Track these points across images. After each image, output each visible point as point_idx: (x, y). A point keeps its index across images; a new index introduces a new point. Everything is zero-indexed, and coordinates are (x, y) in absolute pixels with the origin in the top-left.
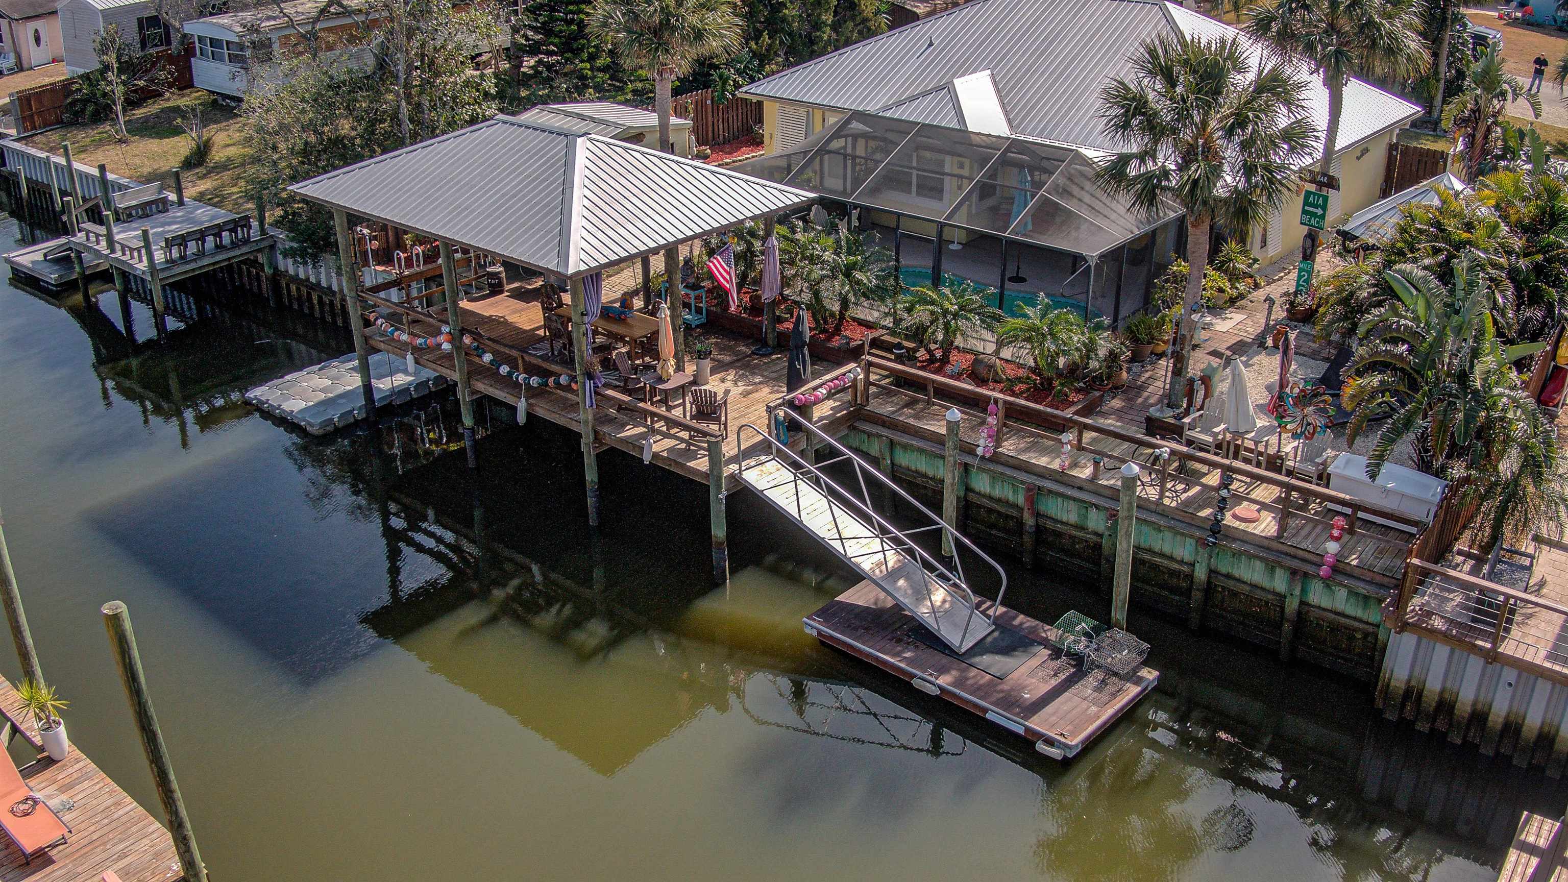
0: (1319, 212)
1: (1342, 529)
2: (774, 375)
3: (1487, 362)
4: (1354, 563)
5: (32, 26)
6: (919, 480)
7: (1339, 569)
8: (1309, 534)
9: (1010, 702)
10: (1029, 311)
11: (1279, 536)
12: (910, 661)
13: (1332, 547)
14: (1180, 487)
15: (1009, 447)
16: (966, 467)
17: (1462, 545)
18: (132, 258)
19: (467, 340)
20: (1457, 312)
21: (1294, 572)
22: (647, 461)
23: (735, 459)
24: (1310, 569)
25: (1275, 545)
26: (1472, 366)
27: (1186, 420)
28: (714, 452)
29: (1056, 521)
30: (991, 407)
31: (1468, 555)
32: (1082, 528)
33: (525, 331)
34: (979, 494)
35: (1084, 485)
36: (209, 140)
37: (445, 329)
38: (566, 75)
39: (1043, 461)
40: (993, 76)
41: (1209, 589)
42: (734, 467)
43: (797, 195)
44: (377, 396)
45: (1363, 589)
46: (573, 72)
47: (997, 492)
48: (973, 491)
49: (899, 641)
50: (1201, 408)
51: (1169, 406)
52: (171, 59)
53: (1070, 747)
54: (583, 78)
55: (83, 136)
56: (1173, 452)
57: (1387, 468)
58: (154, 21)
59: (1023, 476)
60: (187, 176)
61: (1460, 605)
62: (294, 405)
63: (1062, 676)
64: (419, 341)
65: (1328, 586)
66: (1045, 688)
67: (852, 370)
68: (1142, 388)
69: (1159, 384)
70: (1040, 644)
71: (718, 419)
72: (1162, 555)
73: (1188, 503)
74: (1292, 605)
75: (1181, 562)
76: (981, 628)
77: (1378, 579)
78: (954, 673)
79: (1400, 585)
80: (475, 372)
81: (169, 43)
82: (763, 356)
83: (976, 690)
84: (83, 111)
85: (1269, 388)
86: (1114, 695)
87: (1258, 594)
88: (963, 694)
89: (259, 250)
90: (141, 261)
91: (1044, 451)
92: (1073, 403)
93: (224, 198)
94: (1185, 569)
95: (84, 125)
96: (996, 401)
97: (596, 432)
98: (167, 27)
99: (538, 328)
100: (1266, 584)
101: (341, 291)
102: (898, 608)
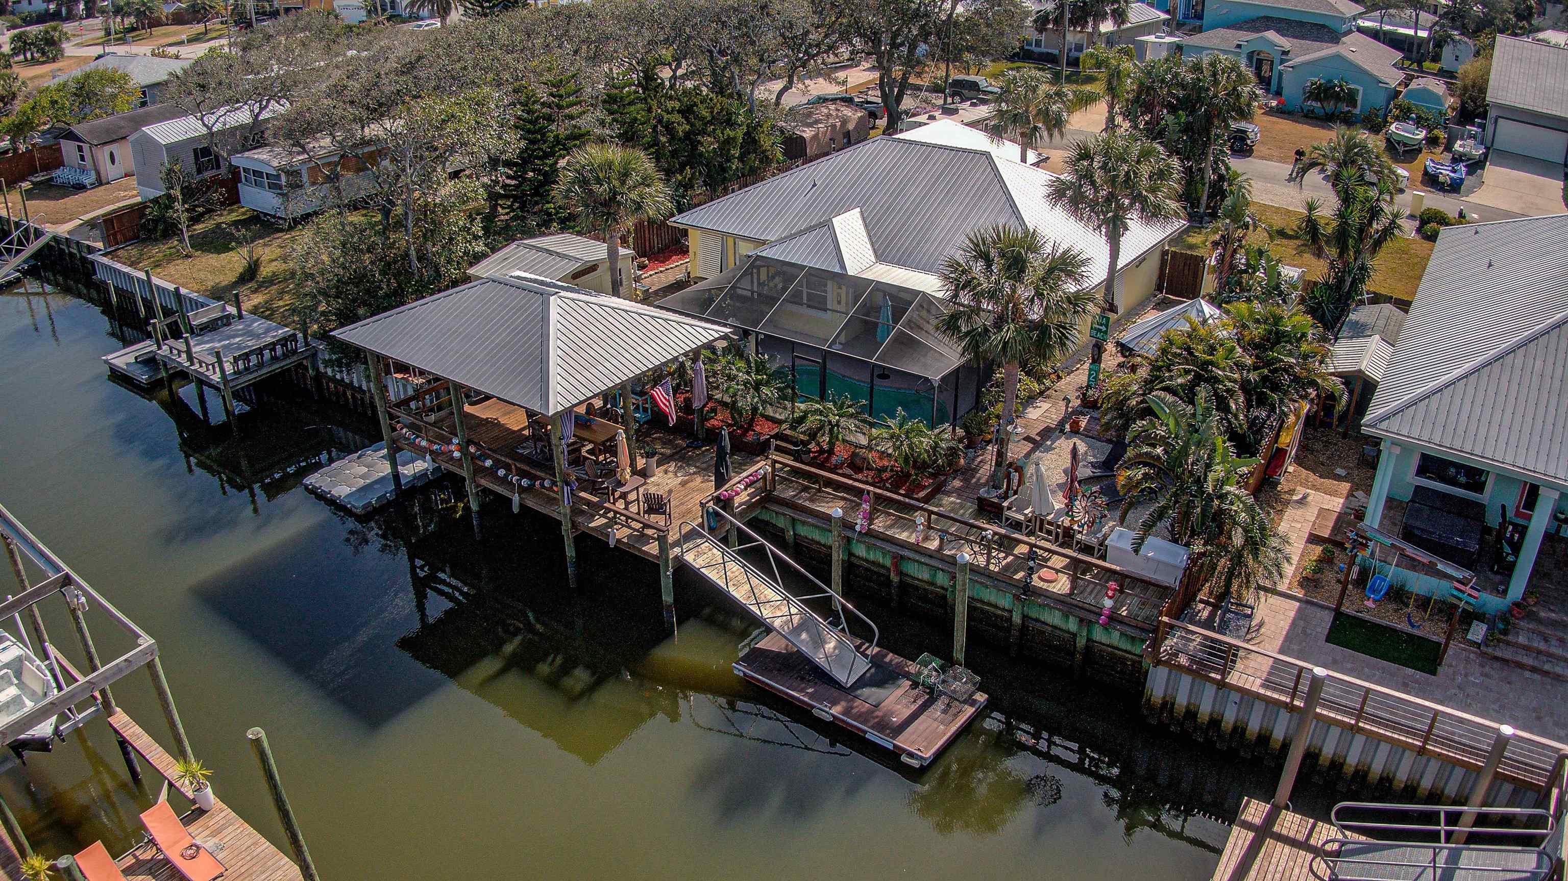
0: (1104, 329)
1: (1115, 590)
2: (704, 465)
3: (1219, 471)
4: (1124, 614)
5: (107, 149)
6: (814, 547)
7: (1113, 618)
8: (1092, 591)
9: (883, 726)
10: (891, 422)
11: (1071, 594)
12: (811, 696)
13: (1108, 603)
14: (1002, 555)
15: (879, 525)
16: (849, 540)
17: (1201, 596)
18: (208, 370)
19: (472, 449)
20: (1197, 431)
21: (1081, 620)
22: (612, 544)
23: (677, 543)
24: (1093, 618)
25: (1068, 600)
26: (1206, 476)
27: (1005, 504)
28: (662, 540)
29: (914, 578)
30: (865, 496)
31: (1207, 603)
32: (933, 584)
33: (514, 432)
34: (858, 557)
35: (934, 554)
36: (258, 259)
37: (455, 441)
38: (535, 213)
39: (904, 536)
40: (862, 213)
41: (1024, 627)
42: (677, 550)
43: (716, 331)
44: (403, 482)
45: (1130, 631)
46: (541, 211)
47: (871, 557)
48: (854, 555)
49: (803, 679)
50: (1016, 493)
51: (993, 487)
52: (222, 183)
53: (925, 759)
54: (549, 214)
55: (157, 251)
56: (995, 533)
57: (1150, 540)
58: (206, 151)
59: (888, 547)
60: (244, 290)
61: (1200, 644)
62: (341, 491)
63: (920, 702)
64: (435, 447)
65: (1107, 629)
66: (907, 713)
67: (762, 467)
68: (975, 471)
69: (987, 467)
70: (904, 677)
71: (664, 513)
72: (989, 604)
73: (1007, 567)
74: (1081, 642)
75: (1004, 609)
76: (862, 667)
77: (1140, 624)
78: (843, 703)
79: (1155, 630)
80: (479, 470)
81: (218, 167)
82: (695, 448)
83: (860, 717)
84: (155, 228)
85: (1065, 471)
86: (956, 715)
87: (1058, 632)
88: (849, 720)
89: (305, 358)
90: (215, 373)
91: (904, 528)
92: (925, 487)
93: (273, 311)
94: (1006, 614)
95: (156, 240)
96: (868, 492)
97: (573, 523)
98: (217, 157)
99: (523, 429)
100: (1063, 626)
101: (369, 390)
102: (799, 653)
